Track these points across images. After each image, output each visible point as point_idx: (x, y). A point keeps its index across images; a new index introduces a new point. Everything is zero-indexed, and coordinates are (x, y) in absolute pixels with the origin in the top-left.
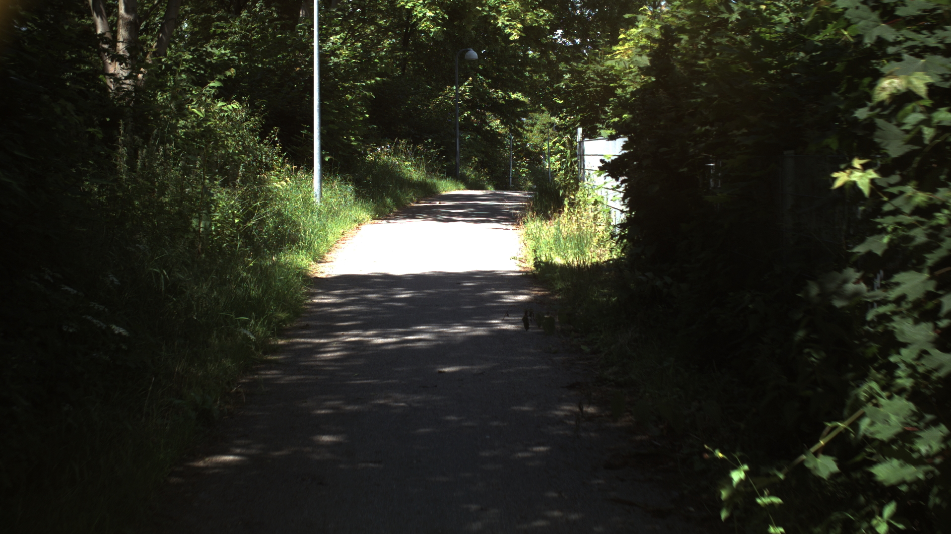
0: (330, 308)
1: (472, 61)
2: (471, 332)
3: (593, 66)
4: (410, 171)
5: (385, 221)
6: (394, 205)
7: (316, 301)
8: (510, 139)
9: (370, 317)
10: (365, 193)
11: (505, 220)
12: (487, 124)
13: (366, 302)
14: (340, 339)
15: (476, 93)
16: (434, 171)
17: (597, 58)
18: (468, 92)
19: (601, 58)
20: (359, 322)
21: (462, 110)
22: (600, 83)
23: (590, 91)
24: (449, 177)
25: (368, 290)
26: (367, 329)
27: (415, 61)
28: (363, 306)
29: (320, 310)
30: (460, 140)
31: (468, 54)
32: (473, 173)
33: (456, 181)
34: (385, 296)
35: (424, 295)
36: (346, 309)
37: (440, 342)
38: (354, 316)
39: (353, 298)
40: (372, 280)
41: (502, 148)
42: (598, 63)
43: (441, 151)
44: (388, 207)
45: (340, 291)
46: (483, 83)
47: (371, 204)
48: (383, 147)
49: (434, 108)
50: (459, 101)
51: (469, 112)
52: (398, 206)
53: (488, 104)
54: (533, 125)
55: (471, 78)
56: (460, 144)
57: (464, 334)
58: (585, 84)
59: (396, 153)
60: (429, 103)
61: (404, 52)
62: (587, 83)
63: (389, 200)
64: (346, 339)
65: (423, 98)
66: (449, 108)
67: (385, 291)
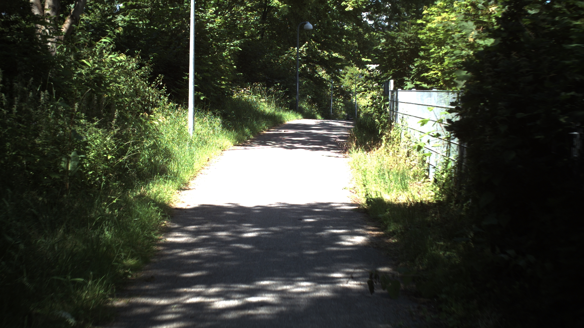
0: (180, 250)
1: (308, 30)
2: (314, 292)
3: (403, 34)
4: (264, 106)
5: (243, 147)
6: (251, 133)
7: (169, 239)
8: (331, 83)
9: (216, 265)
10: (230, 125)
11: (334, 148)
12: (317, 73)
13: (215, 243)
14: (181, 299)
15: (310, 52)
16: (281, 105)
17: (406, 28)
18: (305, 52)
19: (408, 28)
20: (204, 273)
21: (300, 63)
22: (408, 46)
23: (400, 52)
24: (291, 110)
25: (219, 226)
26: (209, 285)
27: (270, 30)
28: (210, 249)
29: (171, 252)
30: (299, 85)
31: (306, 25)
32: (307, 106)
33: (296, 113)
34: (234, 234)
35: (269, 234)
36: (195, 252)
37: (284, 309)
38: (200, 263)
39: (204, 237)
40: (225, 212)
41: (326, 89)
42: (406, 31)
43: (286, 92)
44: (246, 135)
45: (194, 227)
46: (315, 46)
47: (234, 133)
48: (245, 89)
49: (282, 62)
50: (299, 58)
51: (306, 65)
52: (253, 134)
53: (317, 60)
54: (345, 74)
55: (307, 43)
56: (299, 87)
57: (307, 295)
58: (397, 48)
59: (255, 93)
60: (279, 58)
61: (263, 24)
62: (398, 47)
63: (247, 130)
64: (188, 299)
65: (275, 55)
66: (292, 62)
67: (234, 228)
